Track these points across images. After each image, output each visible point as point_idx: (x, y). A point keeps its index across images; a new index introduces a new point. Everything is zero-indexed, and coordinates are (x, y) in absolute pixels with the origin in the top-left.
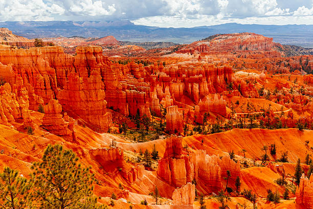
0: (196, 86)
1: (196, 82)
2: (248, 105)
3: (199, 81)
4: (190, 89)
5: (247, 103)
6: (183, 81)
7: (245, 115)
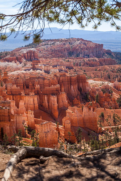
0: (54, 99)
1: (53, 94)
2: (114, 117)
3: (56, 93)
4: (46, 102)
5: (112, 115)
6: (37, 93)
7: (112, 129)
